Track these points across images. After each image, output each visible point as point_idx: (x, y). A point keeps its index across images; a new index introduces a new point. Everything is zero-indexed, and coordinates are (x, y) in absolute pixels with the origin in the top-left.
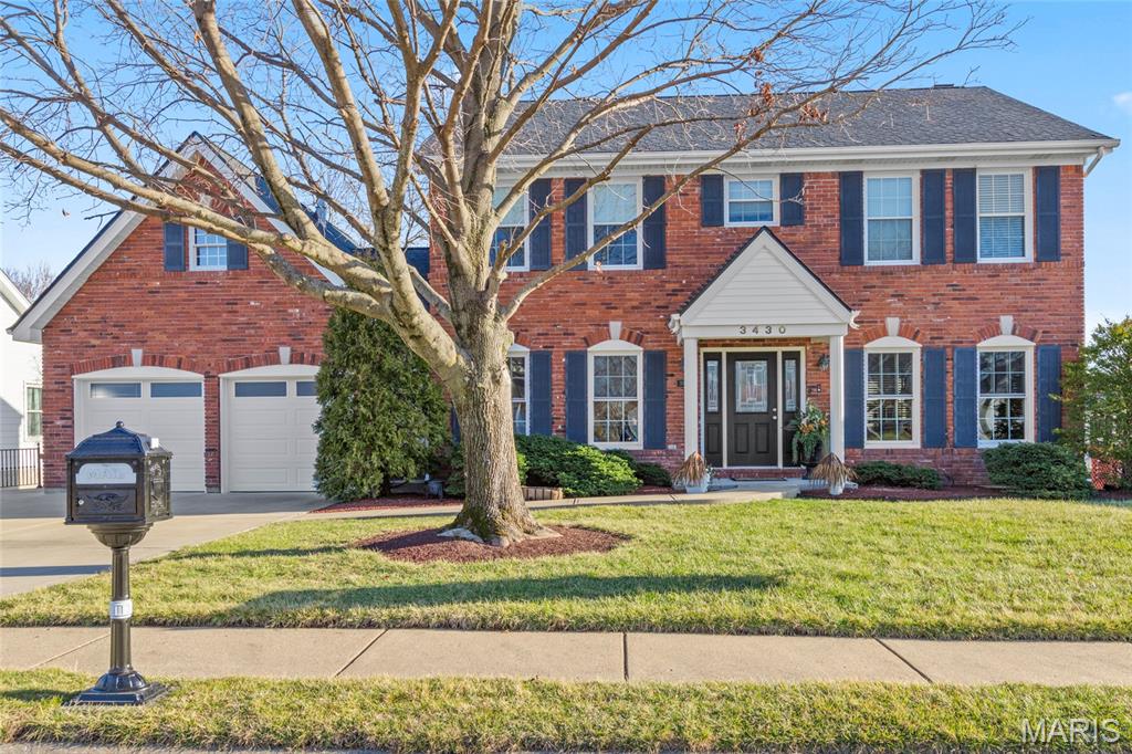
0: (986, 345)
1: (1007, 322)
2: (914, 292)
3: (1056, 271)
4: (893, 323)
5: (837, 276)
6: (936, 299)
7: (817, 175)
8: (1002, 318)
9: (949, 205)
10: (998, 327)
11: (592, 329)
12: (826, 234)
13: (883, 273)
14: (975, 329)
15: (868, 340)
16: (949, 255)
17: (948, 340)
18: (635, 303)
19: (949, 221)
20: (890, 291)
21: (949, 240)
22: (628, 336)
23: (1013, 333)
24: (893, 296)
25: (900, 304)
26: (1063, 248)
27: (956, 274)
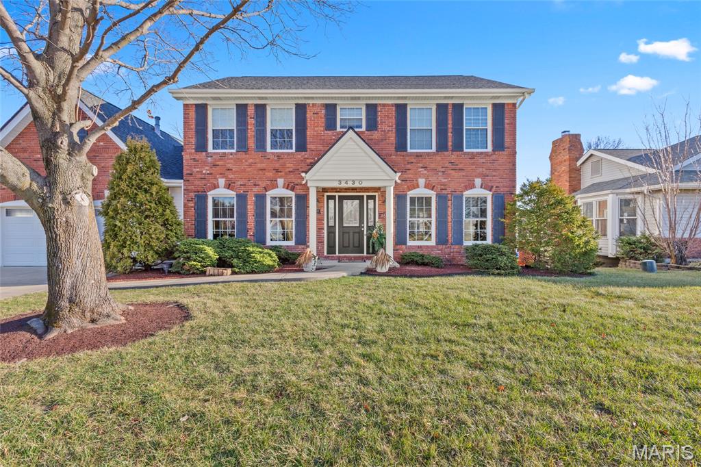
0: (468, 193)
1: (478, 181)
2: (432, 166)
3: (503, 156)
4: (422, 181)
5: (394, 157)
6: (443, 170)
7: (384, 105)
8: (476, 180)
9: (450, 122)
10: (474, 184)
11: (268, 183)
12: (388, 135)
13: (417, 156)
14: (463, 185)
15: (410, 190)
16: (450, 148)
17: (449, 191)
18: (291, 170)
19: (450, 130)
20: (421, 165)
21: (450, 139)
22: (287, 187)
23: (481, 187)
24: (422, 167)
25: (425, 172)
26: (506, 145)
27: (453, 157)
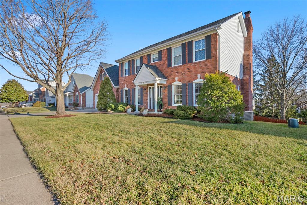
0: (195, 82)
1: (199, 76)
2: (181, 71)
4: (176, 78)
5: (167, 70)
6: (184, 72)
7: (164, 50)
9: (187, 50)
12: (165, 61)
13: (175, 68)
14: (192, 78)
16: (187, 62)
17: (187, 81)
19: (187, 54)
21: (187, 58)
25: (178, 74)
26: (212, 55)
27: (188, 66)
